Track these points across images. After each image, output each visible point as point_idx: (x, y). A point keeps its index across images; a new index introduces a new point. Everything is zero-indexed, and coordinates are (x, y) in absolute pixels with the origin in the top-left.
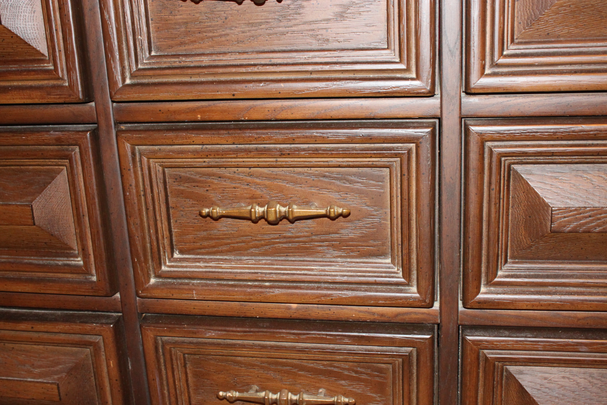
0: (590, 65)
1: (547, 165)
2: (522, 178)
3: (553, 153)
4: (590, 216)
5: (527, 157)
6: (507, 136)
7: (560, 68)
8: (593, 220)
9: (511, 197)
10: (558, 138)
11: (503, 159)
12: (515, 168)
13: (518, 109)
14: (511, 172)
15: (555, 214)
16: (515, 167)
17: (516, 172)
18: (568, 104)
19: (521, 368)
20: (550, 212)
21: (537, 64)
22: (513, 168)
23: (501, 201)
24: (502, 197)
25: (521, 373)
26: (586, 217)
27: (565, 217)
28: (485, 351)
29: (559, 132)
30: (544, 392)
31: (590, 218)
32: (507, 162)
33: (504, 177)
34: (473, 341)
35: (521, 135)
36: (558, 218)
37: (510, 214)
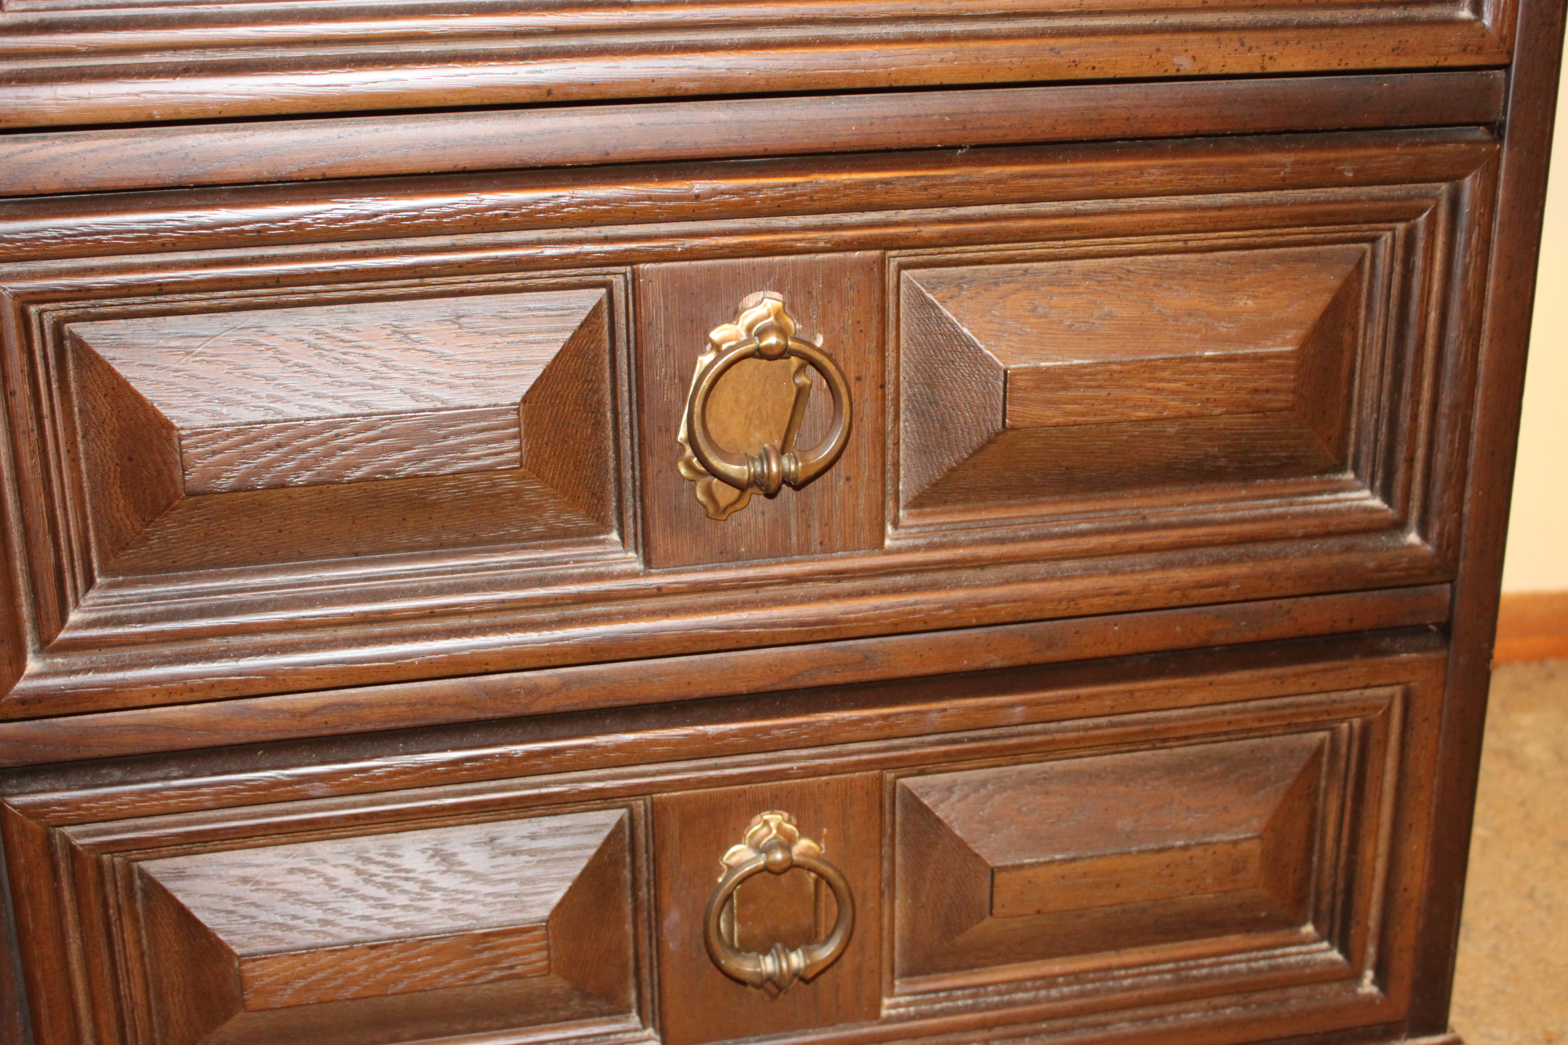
0: (227, 51)
1: (161, 319)
2: (97, 357)
3: (160, 284)
4: (279, 445)
5: (98, 301)
6: (26, 246)
7: (148, 59)
8: (287, 454)
9: (76, 409)
10: (163, 244)
11: (33, 309)
12: (74, 330)
13: (56, 173)
14: (67, 343)
15: (188, 446)
16: (78, 328)
17: (78, 342)
18: (187, 155)
19: (180, 861)
20: (176, 441)
21: (84, 49)
22: (71, 332)
23: (47, 423)
24: (46, 410)
25: (180, 875)
26: (270, 448)
27: (214, 453)
28: (69, 830)
29: (165, 230)
30: (244, 917)
31: (280, 450)
32: (48, 319)
33: (45, 357)
34: (24, 808)
35: (65, 243)
36: (200, 456)
37: (82, 456)
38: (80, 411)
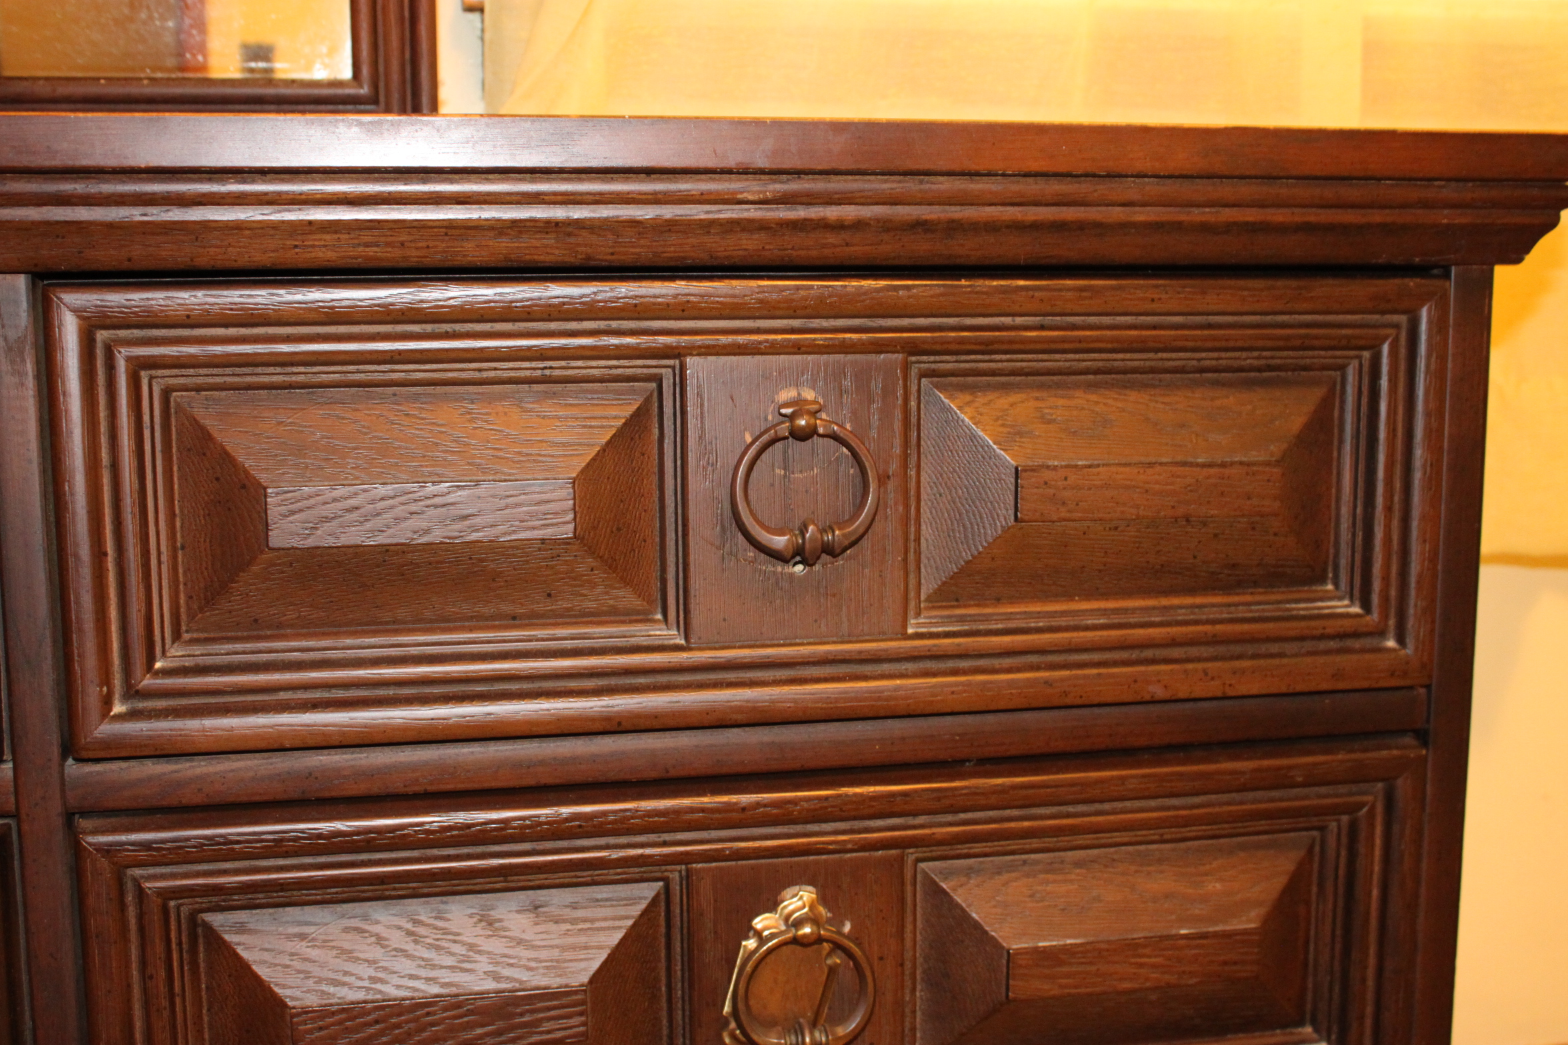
0: (348, 690)
1: (281, 909)
2: (224, 942)
3: (282, 884)
4: (377, 1022)
5: (228, 897)
6: (170, 854)
7: (283, 695)
8: (386, 1028)
9: (203, 986)
10: (287, 852)
11: (172, 903)
12: (206, 919)
13: (200, 790)
14: (200, 930)
15: (299, 1024)
16: (209, 917)
17: (208, 928)
18: (310, 774)
20: (288, 1018)
21: (229, 689)
22: (203, 921)
23: (178, 1000)
24: (177, 989)
26: (368, 1024)
27: (321, 1028)
29: (289, 840)
31: (378, 1027)
32: (185, 910)
33: (180, 944)
35: (204, 850)
36: (310, 1031)
37: (206, 1026)
38: (207, 988)
